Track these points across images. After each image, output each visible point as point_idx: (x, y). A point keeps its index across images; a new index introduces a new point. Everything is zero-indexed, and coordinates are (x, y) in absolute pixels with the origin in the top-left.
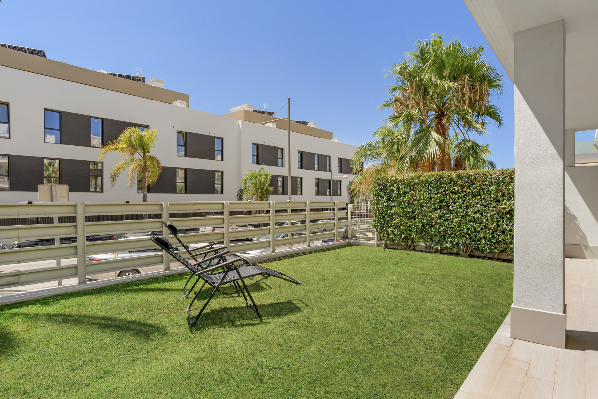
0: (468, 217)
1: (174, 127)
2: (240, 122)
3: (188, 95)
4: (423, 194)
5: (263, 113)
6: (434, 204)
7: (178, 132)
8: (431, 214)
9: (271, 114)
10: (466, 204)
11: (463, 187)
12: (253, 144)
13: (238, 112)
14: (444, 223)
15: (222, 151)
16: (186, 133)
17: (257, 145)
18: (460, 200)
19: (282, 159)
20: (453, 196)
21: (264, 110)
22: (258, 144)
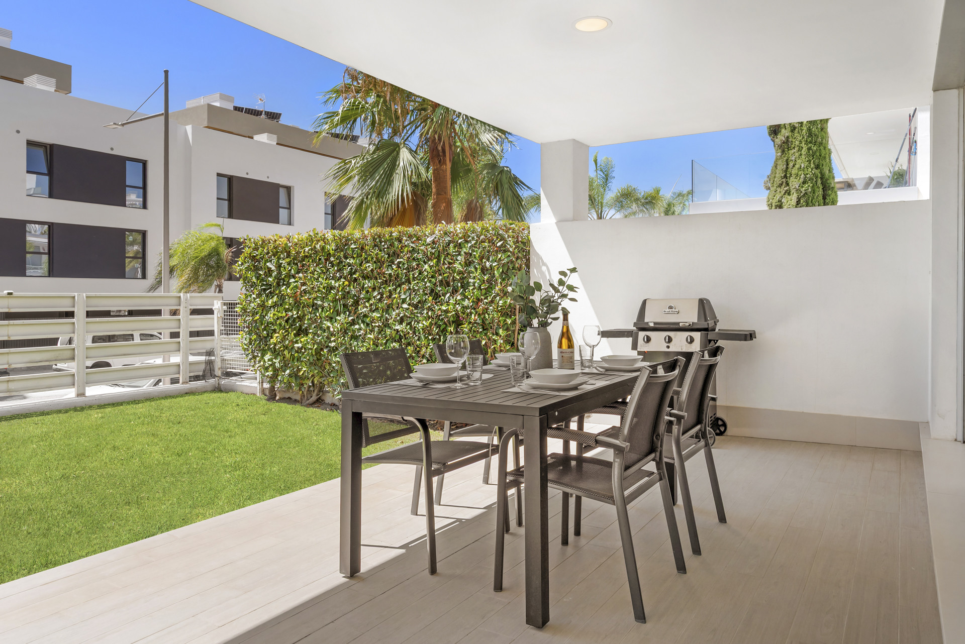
0: (388, 331)
1: (18, 132)
2: (189, 128)
3: (71, 66)
4: (318, 279)
5: (257, 113)
6: (335, 301)
7: (30, 143)
8: (329, 324)
9: (274, 116)
10: (385, 302)
11: (379, 262)
12: (219, 175)
13: (195, 109)
14: (351, 345)
15: (144, 188)
16: (52, 146)
17: (231, 179)
18: (376, 293)
19: (289, 208)
20: (368, 284)
21: (257, 108)
22: (233, 176)
